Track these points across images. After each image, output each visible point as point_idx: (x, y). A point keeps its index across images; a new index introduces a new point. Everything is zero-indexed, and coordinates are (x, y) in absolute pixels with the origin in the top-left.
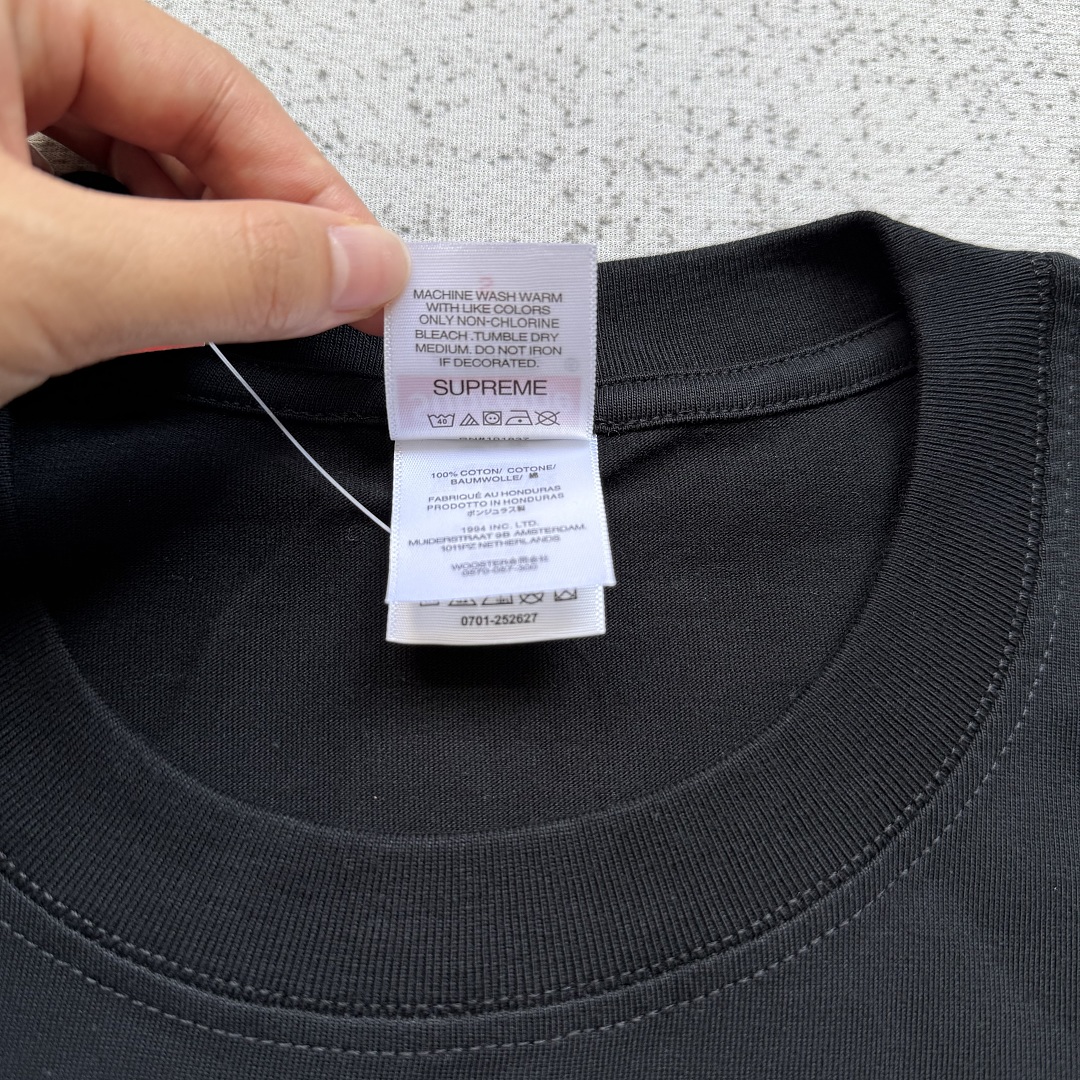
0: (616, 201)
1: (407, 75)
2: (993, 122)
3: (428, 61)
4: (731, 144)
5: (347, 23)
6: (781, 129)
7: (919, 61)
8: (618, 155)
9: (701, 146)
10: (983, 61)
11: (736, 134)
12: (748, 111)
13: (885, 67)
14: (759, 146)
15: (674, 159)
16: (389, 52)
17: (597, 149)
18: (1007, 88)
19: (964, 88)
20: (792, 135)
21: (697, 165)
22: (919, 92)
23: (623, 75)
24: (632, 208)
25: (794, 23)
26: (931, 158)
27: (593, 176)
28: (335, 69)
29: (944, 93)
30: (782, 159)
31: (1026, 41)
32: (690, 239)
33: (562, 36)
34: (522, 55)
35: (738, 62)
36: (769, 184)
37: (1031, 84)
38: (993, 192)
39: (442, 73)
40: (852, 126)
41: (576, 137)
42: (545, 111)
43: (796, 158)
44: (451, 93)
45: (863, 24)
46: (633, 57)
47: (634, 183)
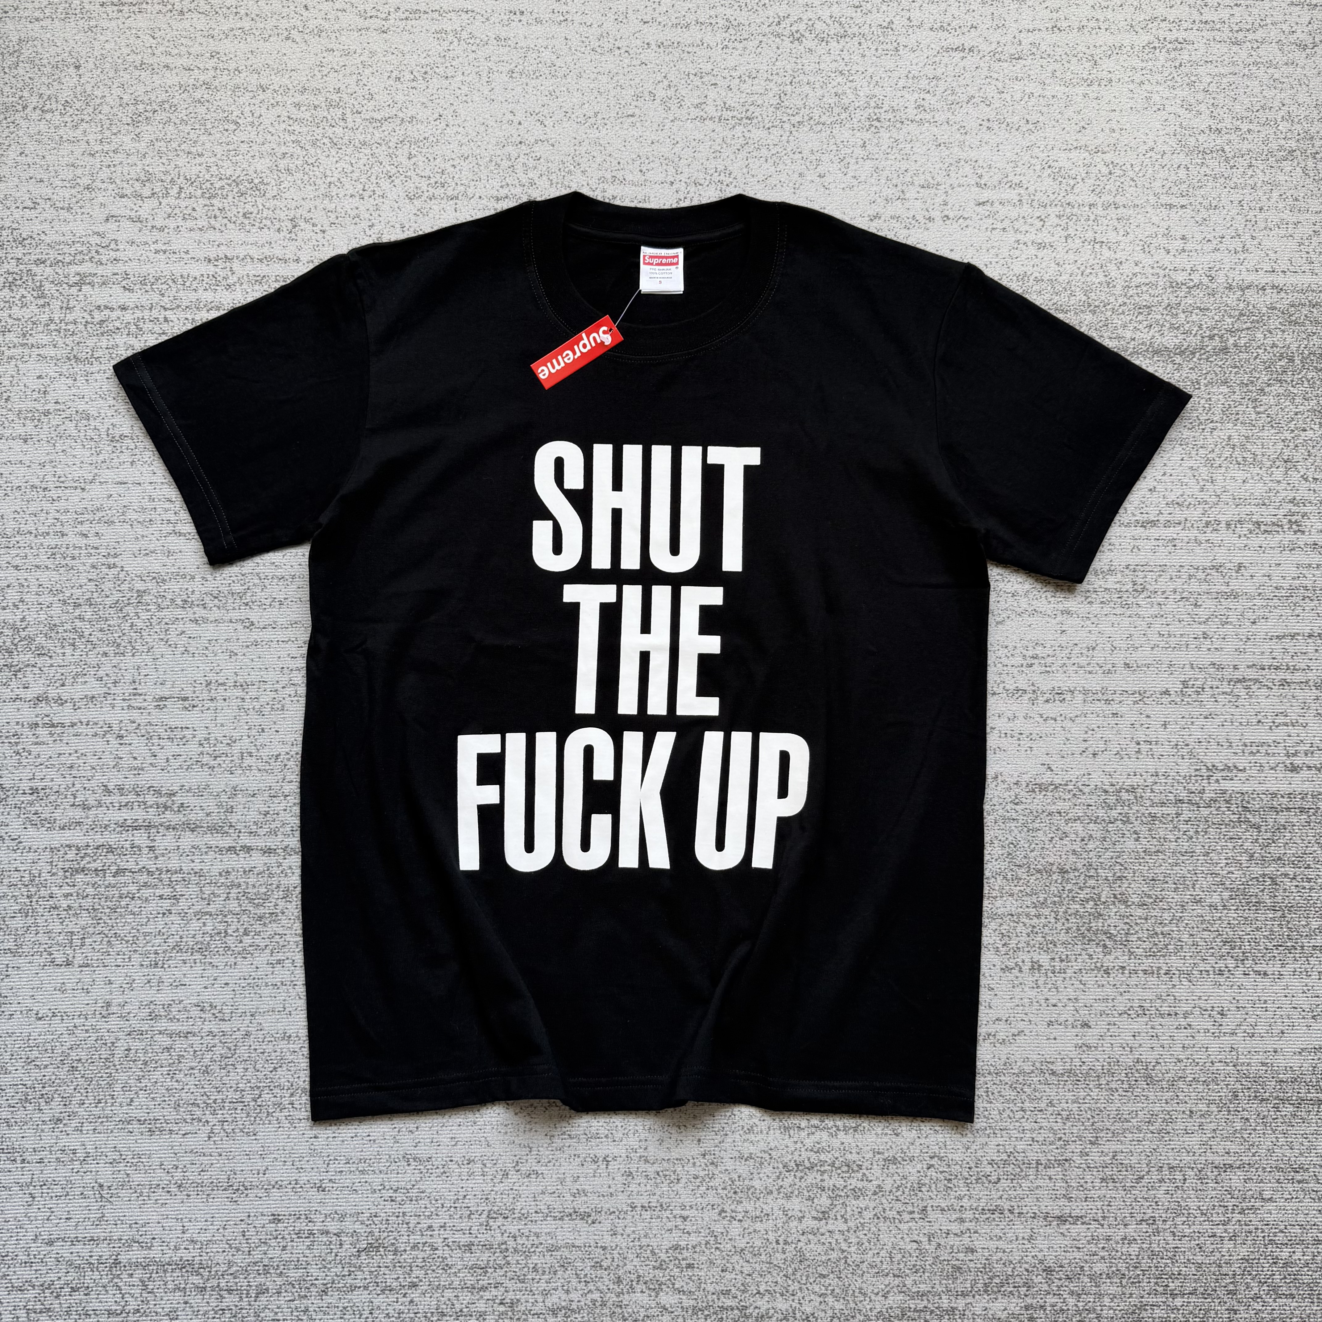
0: (688, 193)
1: (638, 162)
2: (781, 167)
3: (643, 159)
4: (716, 177)
5: (623, 149)
6: (728, 172)
7: (764, 151)
8: (688, 181)
9: (708, 178)
10: (780, 150)
11: (717, 174)
12: (720, 168)
13: (754, 154)
14: (722, 177)
15: (702, 182)
16: (634, 156)
17: (684, 180)
18: (785, 157)
19: (774, 158)
20: (730, 174)
21: (707, 183)
22: (764, 159)
23: (690, 160)
24: (691, 194)
25: (733, 142)
26: (764, 178)
27: (683, 186)
28: (621, 161)
29: (769, 160)
30: (728, 180)
31: (792, 144)
32: (705, 201)
33: (676, 150)
34: (666, 155)
35: (718, 154)
36: (724, 187)
37: (792, 156)
38: (778, 186)
39: (647, 161)
40: (745, 170)
41: (679, 177)
42: (671, 170)
43: (731, 180)
44: (649, 167)
45: (751, 141)
46: (692, 155)
47: (692, 189)
